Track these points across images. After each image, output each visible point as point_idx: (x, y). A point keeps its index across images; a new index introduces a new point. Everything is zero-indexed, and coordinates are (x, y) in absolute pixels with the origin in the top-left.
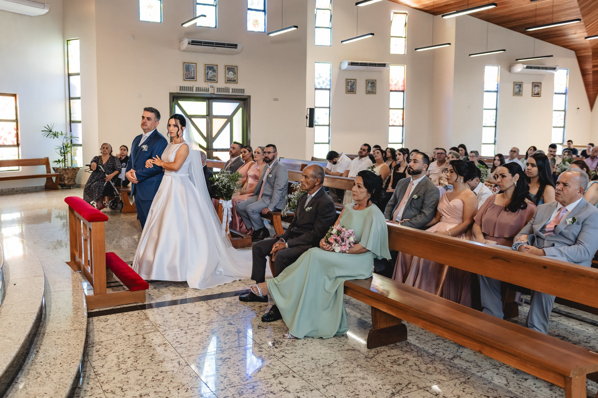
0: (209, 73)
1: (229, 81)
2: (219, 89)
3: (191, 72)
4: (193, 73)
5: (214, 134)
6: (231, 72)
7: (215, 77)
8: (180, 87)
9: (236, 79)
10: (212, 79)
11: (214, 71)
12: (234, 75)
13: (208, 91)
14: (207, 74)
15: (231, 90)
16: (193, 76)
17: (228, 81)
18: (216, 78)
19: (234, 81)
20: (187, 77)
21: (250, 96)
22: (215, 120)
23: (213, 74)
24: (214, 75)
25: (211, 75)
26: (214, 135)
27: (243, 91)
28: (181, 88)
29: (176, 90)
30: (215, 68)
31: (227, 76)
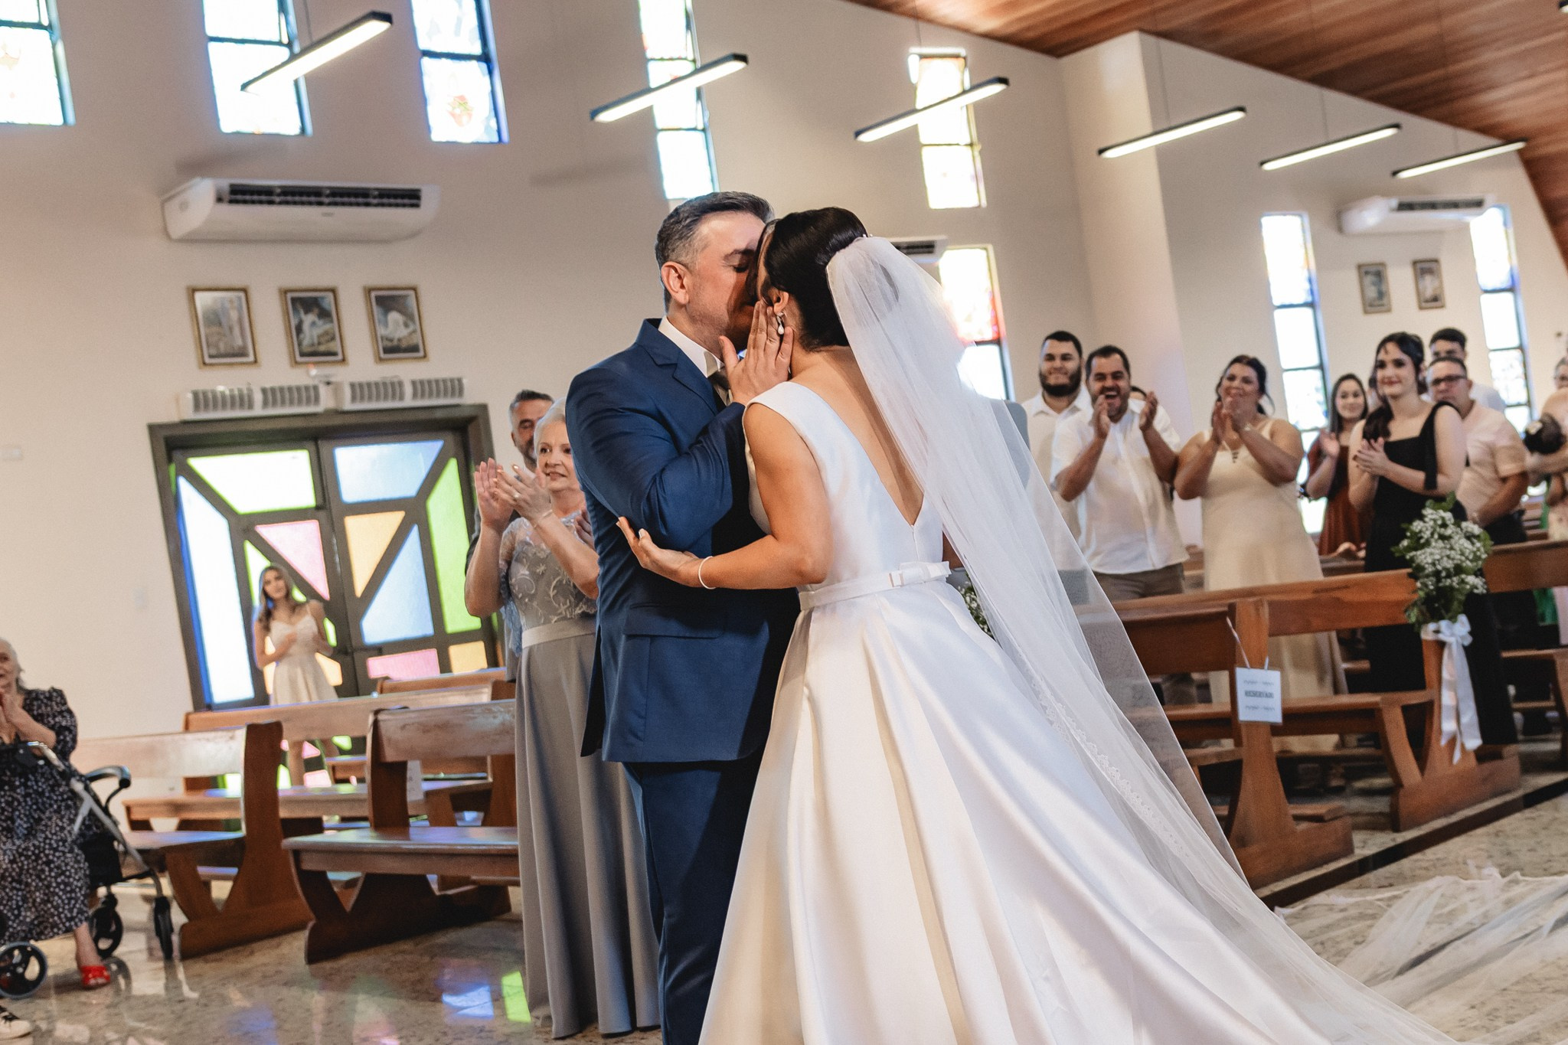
0: (306, 327)
1: (393, 350)
2: (359, 390)
3: (231, 329)
4: (237, 331)
5: (360, 582)
6: (394, 316)
7: (333, 339)
8: (196, 394)
9: (416, 339)
10: (322, 348)
11: (324, 314)
12: (406, 325)
13: (317, 400)
14: (299, 329)
15: (408, 390)
16: (239, 342)
17: (387, 350)
18: (335, 346)
19: (413, 350)
20: (213, 352)
21: (484, 408)
22: (353, 525)
23: (323, 327)
24: (326, 333)
25: (317, 332)
26: (360, 586)
27: (456, 386)
28: (201, 400)
29: (178, 410)
30: (328, 301)
31: (382, 331)
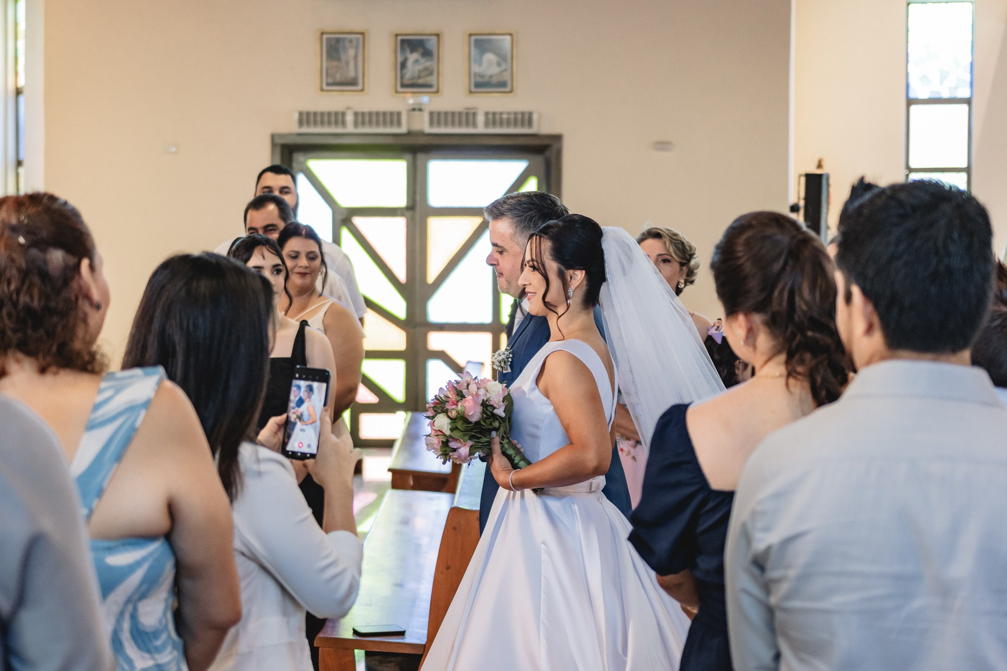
0: (410, 64)
1: (481, 85)
2: (436, 117)
3: (347, 63)
4: (352, 65)
5: (432, 274)
6: (489, 57)
7: (431, 74)
8: (301, 114)
9: (506, 76)
10: (421, 81)
11: (427, 53)
12: (499, 64)
13: (399, 123)
14: (403, 65)
15: (481, 119)
16: (352, 74)
17: (478, 85)
18: (432, 80)
19: (501, 85)
20: (330, 80)
21: (558, 138)
22: (434, 223)
23: (425, 63)
24: (426, 69)
25: (418, 67)
26: (431, 277)
27: (527, 118)
28: (305, 118)
29: (289, 126)
30: (432, 43)
31: (476, 69)
